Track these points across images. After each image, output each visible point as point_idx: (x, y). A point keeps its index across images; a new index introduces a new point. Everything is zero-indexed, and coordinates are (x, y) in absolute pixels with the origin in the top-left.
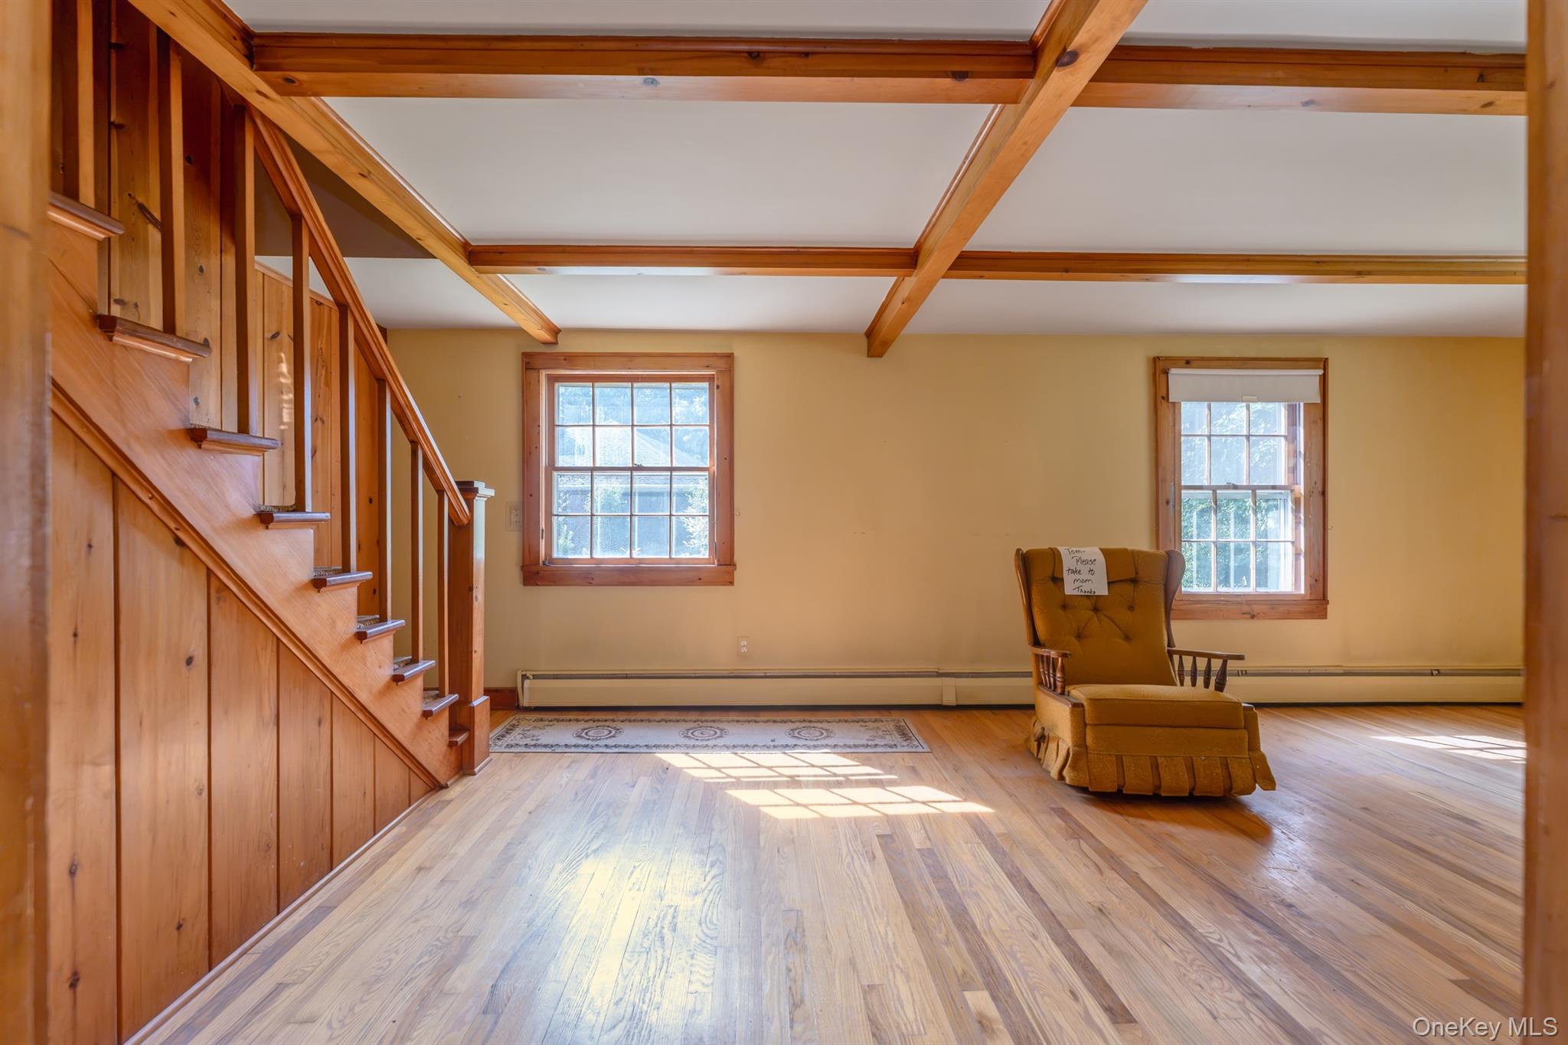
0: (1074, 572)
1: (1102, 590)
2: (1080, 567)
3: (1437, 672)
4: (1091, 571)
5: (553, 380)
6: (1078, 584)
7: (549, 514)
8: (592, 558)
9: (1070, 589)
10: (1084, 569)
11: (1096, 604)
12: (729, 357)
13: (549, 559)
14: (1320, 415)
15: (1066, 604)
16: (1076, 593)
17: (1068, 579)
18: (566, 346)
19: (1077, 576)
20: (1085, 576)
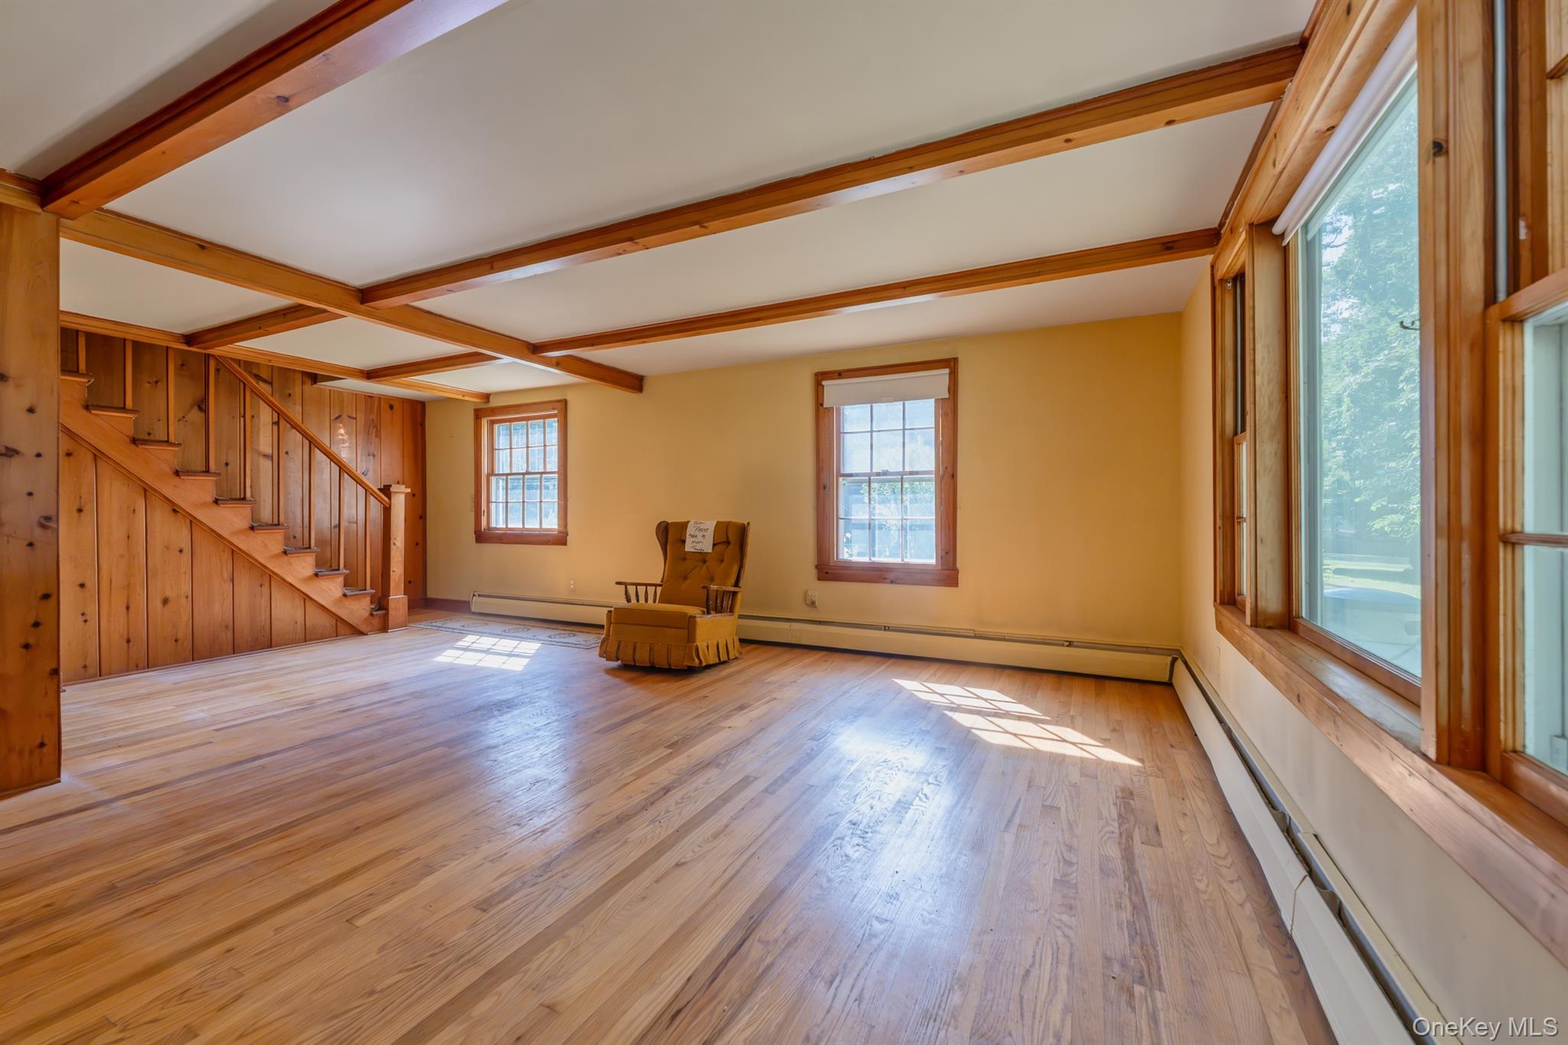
0: (693, 536)
1: (709, 549)
2: (697, 533)
3: (1067, 643)
4: (703, 536)
5: (493, 422)
6: (694, 544)
7: (489, 502)
8: (507, 527)
9: (689, 547)
10: (700, 534)
11: (702, 557)
12: (565, 402)
13: (489, 528)
14: (949, 411)
15: (684, 557)
16: (692, 550)
17: (689, 540)
18: (494, 403)
19: (694, 539)
20: (700, 538)
